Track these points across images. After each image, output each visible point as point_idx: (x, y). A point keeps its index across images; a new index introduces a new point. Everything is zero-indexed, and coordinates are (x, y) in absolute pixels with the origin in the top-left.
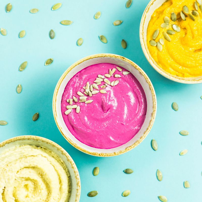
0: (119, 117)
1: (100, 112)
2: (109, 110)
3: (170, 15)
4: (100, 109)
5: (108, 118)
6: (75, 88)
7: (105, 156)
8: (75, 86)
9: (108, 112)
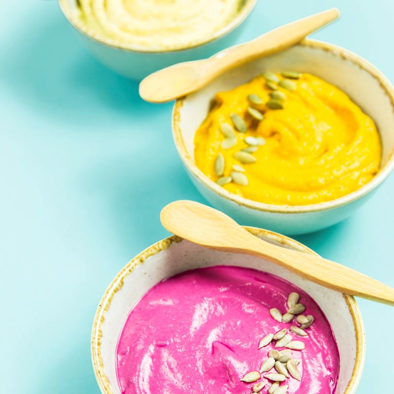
0: (179, 352)
1: (227, 338)
2: (210, 350)
3: (230, 121)
4: (232, 342)
5: (202, 334)
6: (318, 353)
7: (158, 244)
8: (319, 355)
9: (210, 346)
